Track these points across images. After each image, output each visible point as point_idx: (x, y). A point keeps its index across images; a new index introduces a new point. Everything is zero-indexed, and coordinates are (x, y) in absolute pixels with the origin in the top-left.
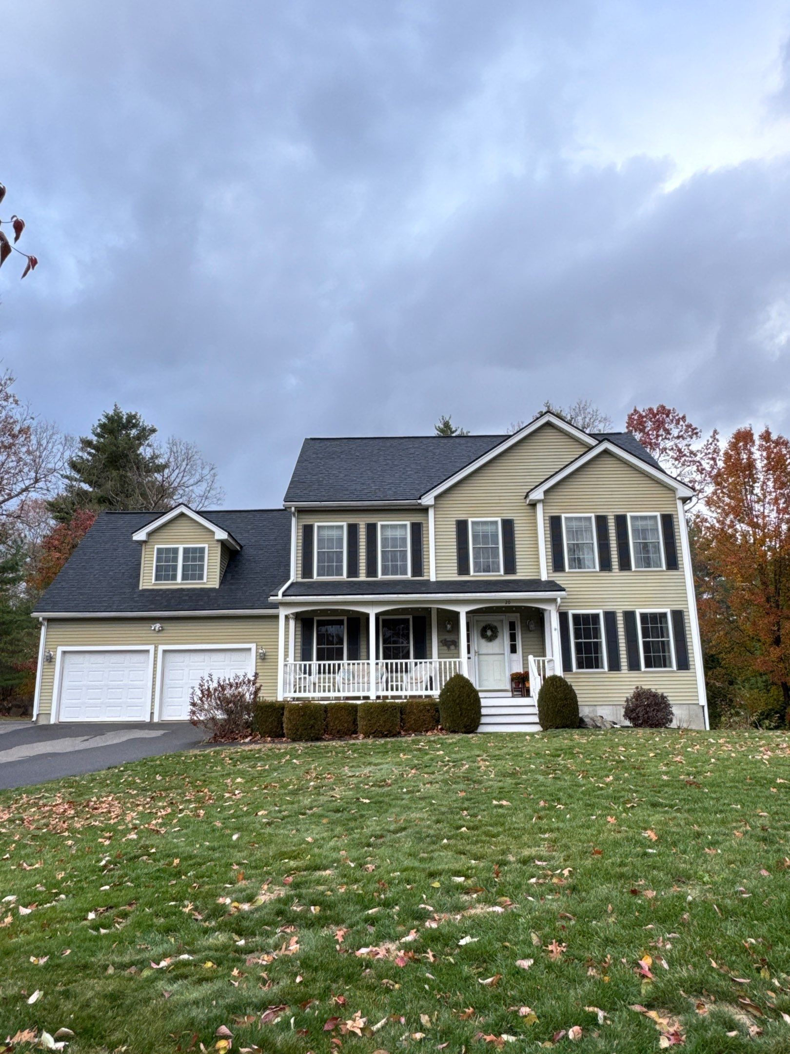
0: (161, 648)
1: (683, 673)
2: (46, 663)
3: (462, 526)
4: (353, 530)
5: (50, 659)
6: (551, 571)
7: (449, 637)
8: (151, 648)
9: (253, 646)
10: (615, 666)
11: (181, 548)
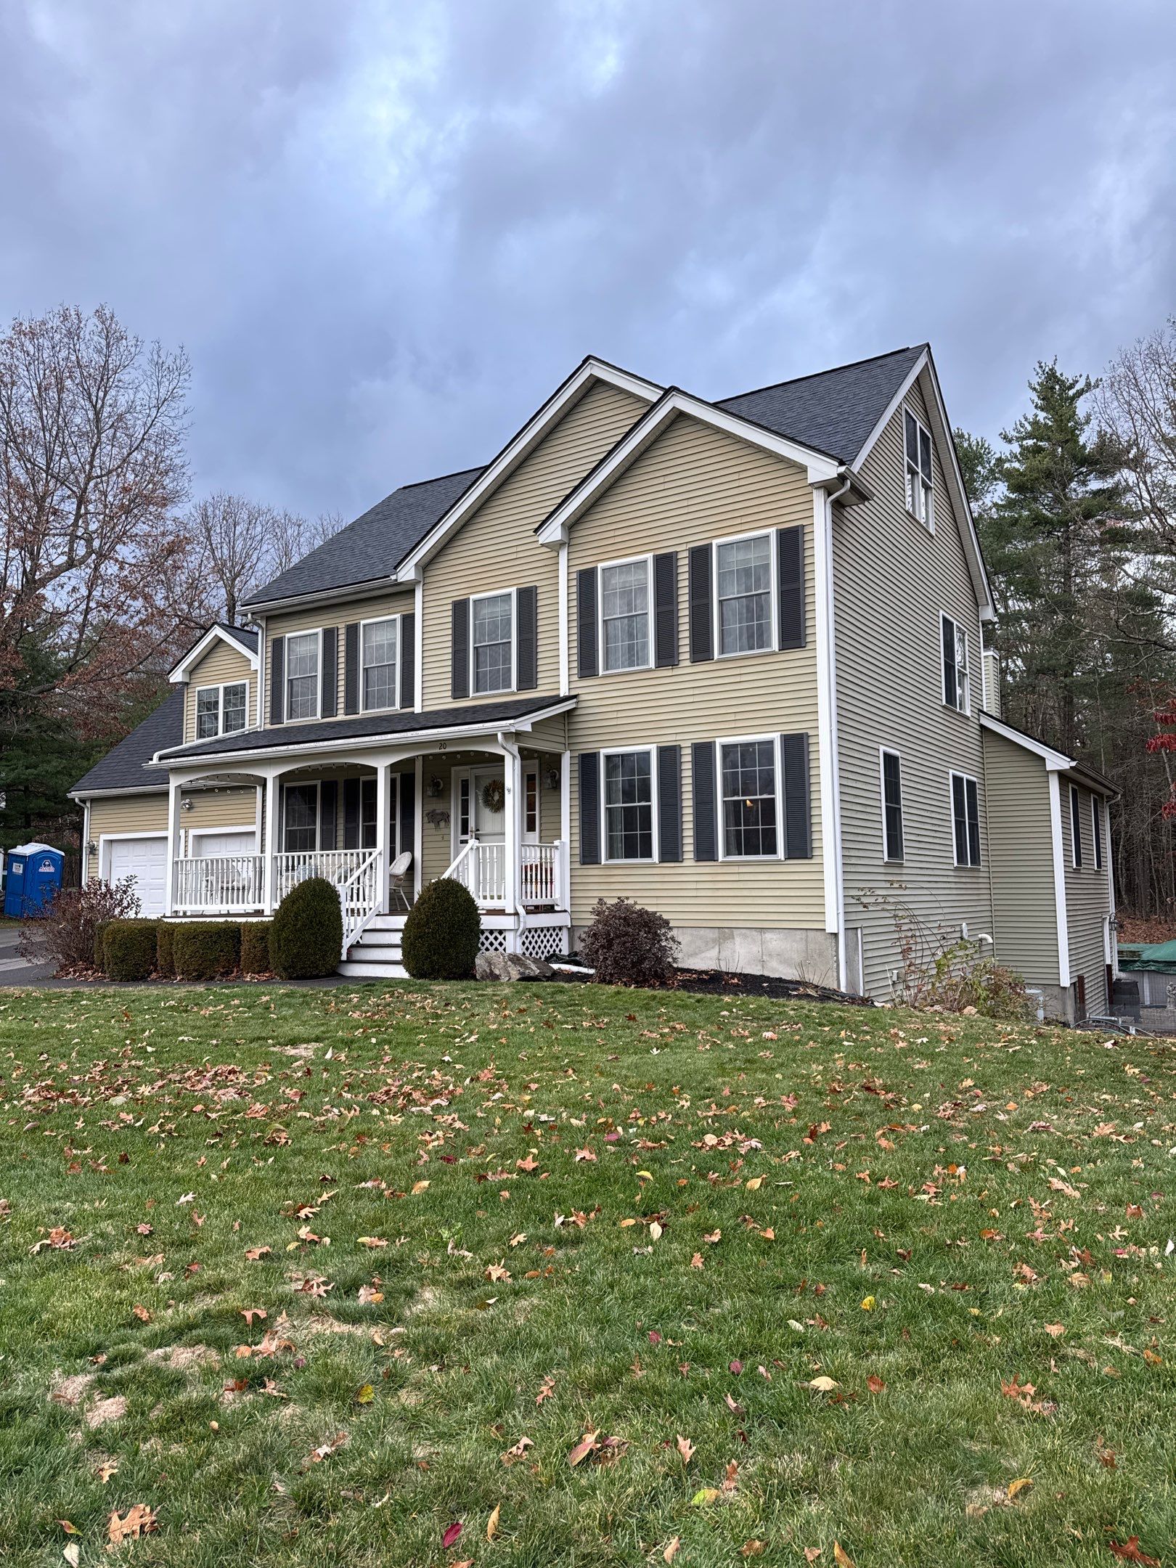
0: (192, 832)
1: (798, 866)
2: (91, 856)
3: (460, 608)
4: (330, 635)
5: (93, 850)
6: (576, 678)
7: (439, 807)
8: (182, 833)
10: (671, 853)
11: (221, 686)
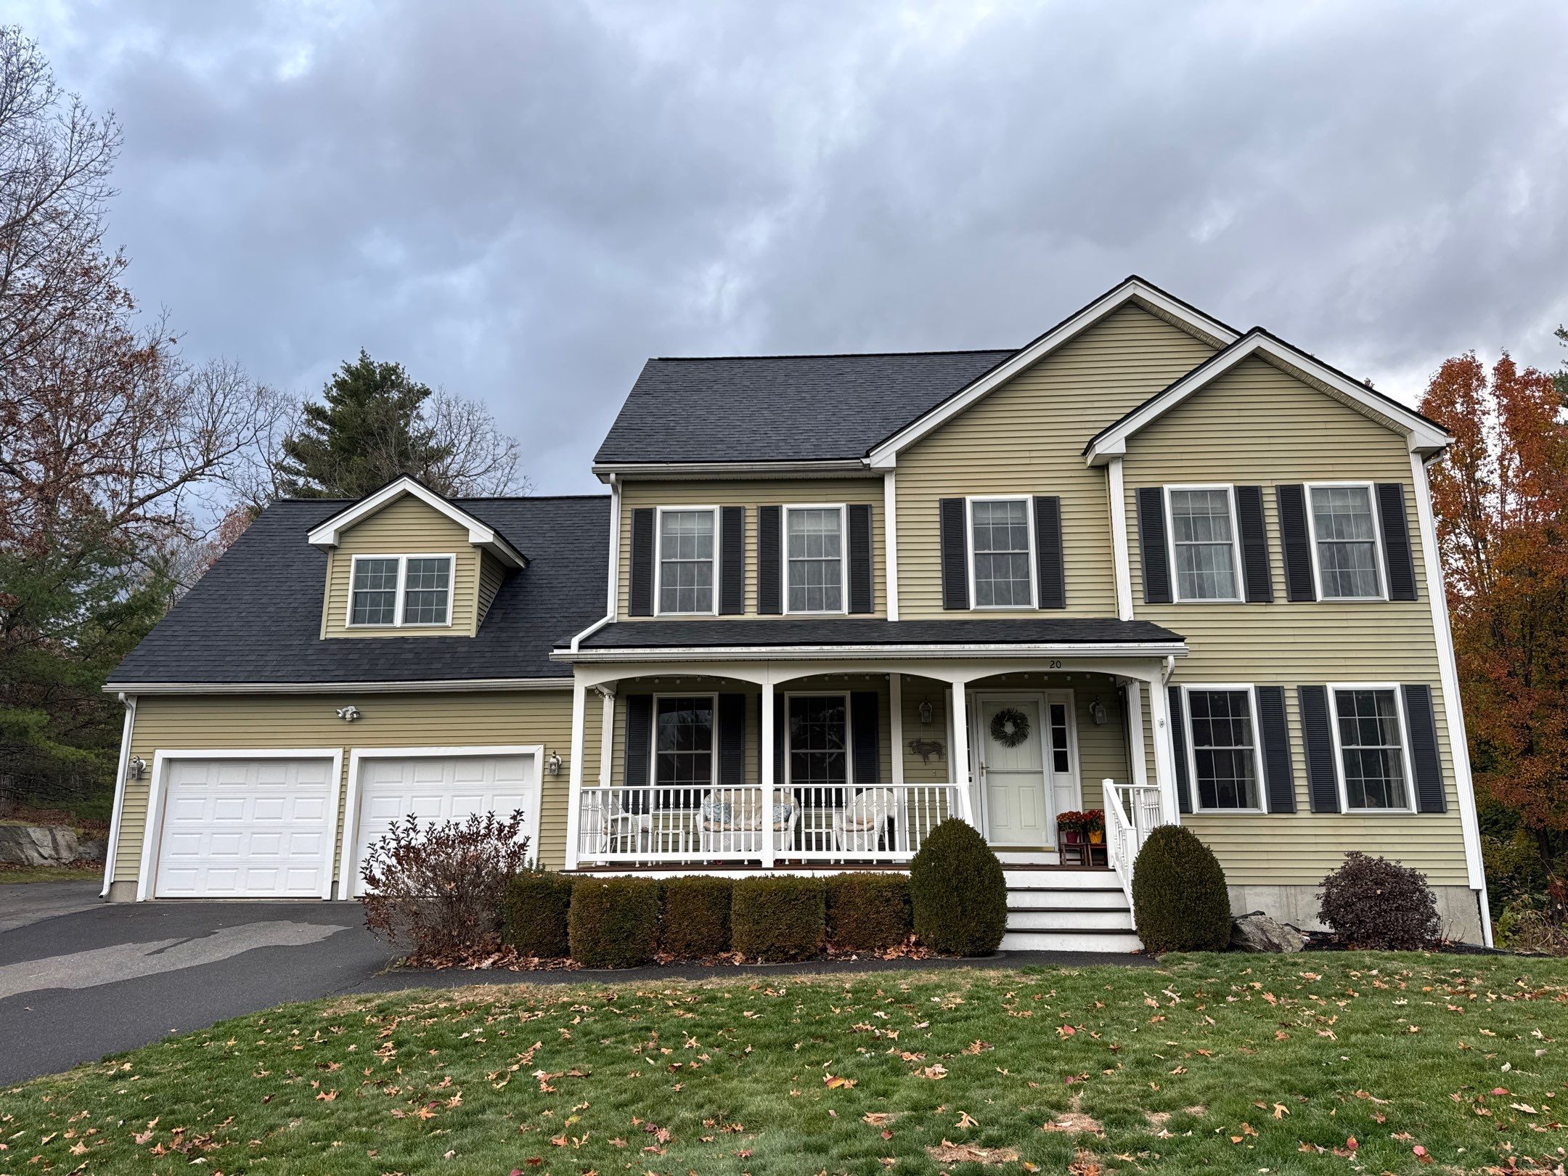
0: (357, 753)
1: (1432, 820)
2: (132, 782)
3: (952, 511)
4: (732, 518)
5: (139, 774)
6: (1141, 602)
8: (337, 753)
9: (538, 750)
10: (1282, 802)
11: (403, 559)
